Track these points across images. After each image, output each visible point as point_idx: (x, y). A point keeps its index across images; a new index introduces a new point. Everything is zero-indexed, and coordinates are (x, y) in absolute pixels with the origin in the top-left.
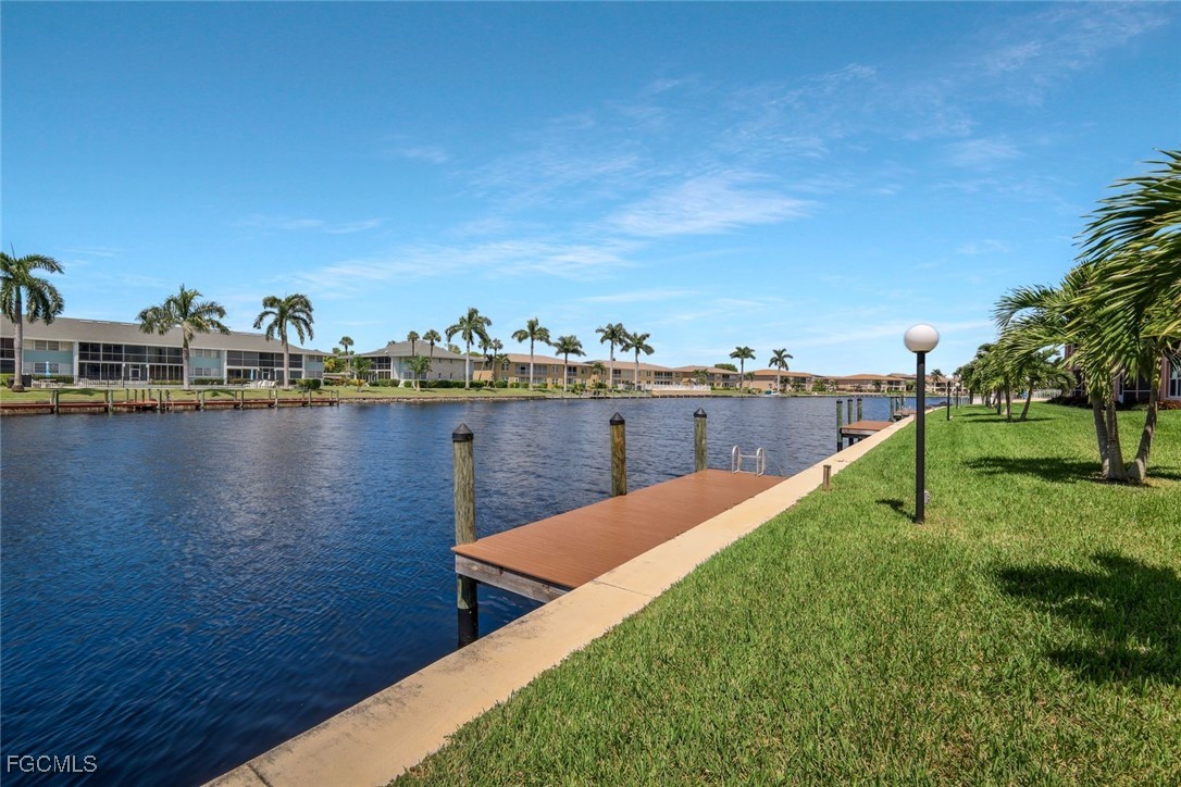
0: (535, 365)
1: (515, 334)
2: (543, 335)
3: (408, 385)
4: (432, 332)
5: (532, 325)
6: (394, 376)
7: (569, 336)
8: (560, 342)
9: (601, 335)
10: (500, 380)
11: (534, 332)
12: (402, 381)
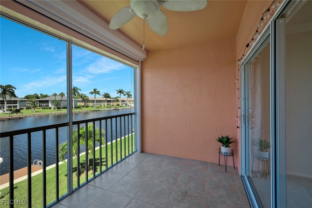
0: (96, 100)
1: (90, 93)
2: (98, 93)
3: (54, 108)
4: (62, 93)
5: (95, 90)
6: (50, 105)
7: (107, 93)
8: (104, 94)
9: (117, 92)
10: (86, 105)
11: (96, 92)
12: (53, 107)
